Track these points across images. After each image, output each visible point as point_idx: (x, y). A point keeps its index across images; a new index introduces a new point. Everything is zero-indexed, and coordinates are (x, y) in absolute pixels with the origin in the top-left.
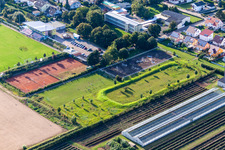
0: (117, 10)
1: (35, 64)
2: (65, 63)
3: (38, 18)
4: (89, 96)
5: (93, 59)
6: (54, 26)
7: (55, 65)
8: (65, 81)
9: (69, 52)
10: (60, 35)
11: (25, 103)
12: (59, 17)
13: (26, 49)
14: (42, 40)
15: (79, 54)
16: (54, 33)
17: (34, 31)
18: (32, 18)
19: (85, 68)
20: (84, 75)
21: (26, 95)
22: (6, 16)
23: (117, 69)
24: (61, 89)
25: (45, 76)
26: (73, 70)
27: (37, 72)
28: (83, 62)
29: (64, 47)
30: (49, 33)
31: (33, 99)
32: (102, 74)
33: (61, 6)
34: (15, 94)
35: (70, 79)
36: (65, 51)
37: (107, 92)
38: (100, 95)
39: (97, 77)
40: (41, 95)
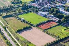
0: (61, 9)
1: (44, 22)
2: (51, 22)
3: (41, 11)
4: (60, 31)
5: (59, 22)
6: (46, 13)
7: (49, 23)
8: (53, 27)
9: (52, 19)
10: (48, 15)
11: (44, 32)
12: (46, 11)
13: (40, 19)
14: (44, 16)
15: (55, 20)
17: (41, 14)
18: (39, 11)
19: (57, 24)
21: (44, 30)
22: (33, 10)
23: (65, 24)
24: (52, 29)
25: (47, 25)
26: (54, 24)
27: (45, 24)
28: (56, 22)
29: (50, 18)
30: (45, 15)
31: (46, 31)
32: (62, 25)
33: (46, 8)
34: (41, 30)
35: (54, 26)
36: (51, 19)
37: (64, 30)
38: (63, 31)
39: (61, 26)
40: (48, 30)
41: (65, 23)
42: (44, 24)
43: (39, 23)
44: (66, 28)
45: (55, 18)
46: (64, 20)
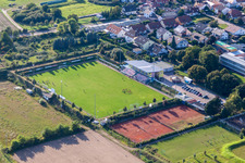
0: (234, 52)
1: (144, 110)
2: (177, 110)
3: (140, 57)
4: (211, 151)
5: (212, 108)
6: (161, 67)
7: (166, 113)
8: (181, 132)
9: (182, 98)
10: (168, 78)
11: (137, 154)
12: (165, 57)
13: (130, 92)
14: (148, 82)
15: (195, 101)
16: (161, 75)
17: (138, 72)
18: (133, 57)
19: (203, 118)
20: (202, 126)
21: (138, 146)
22: (103, 53)
23: (241, 121)
24: (176, 140)
25: (156, 124)
26: (189, 120)
27: (147, 120)
28: (200, 111)
29: (175, 92)
30: (156, 75)
31: (145, 150)
32: (224, 126)
33: (166, 44)
34: (124, 144)
35: (186, 130)
36: (177, 96)
37: (232, 148)
38: (224, 150)
39: (218, 129)
40: (154, 147)
41: (238, 118)
42: (145, 116)
43: (120, 112)
44: (240, 141)
45: (199, 89)
46: (236, 101)
